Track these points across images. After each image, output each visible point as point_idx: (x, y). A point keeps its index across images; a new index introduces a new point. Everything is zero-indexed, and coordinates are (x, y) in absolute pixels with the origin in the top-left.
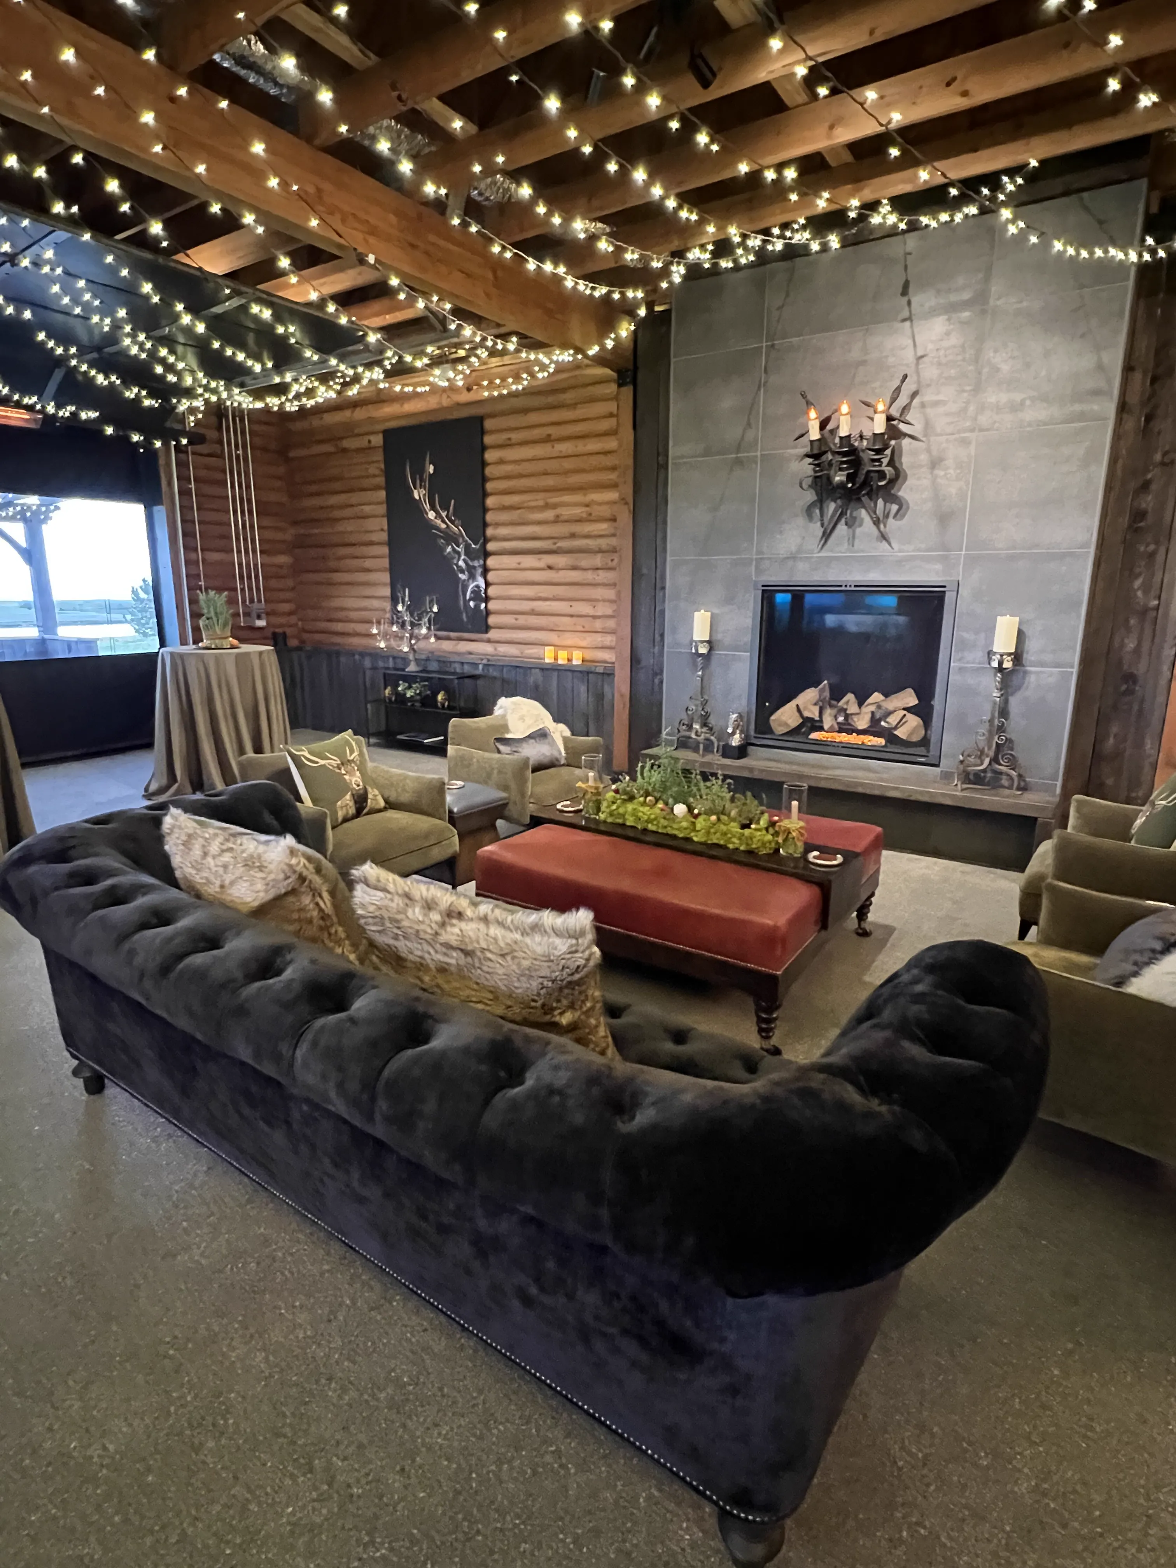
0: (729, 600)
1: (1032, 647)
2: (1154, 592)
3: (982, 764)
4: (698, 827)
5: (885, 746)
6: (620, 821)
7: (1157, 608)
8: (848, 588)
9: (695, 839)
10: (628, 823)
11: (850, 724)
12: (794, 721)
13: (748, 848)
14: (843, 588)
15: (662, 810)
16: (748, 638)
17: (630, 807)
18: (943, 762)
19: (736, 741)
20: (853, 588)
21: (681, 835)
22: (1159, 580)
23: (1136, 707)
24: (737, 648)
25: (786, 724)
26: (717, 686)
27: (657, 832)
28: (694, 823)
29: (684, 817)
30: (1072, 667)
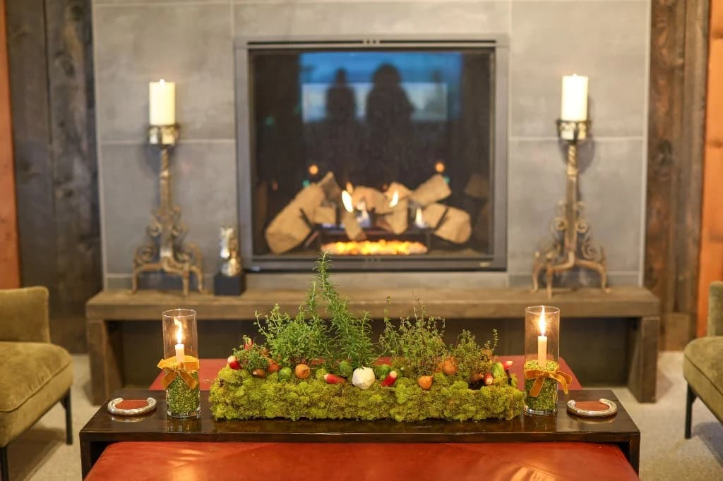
0: (198, 64)
1: (600, 113)
2: (678, 50)
3: (566, 261)
4: (401, 397)
5: (427, 253)
6: (257, 413)
7: (682, 67)
8: (371, 45)
9: (399, 418)
10: (269, 414)
11: (379, 229)
12: (300, 232)
13: (489, 415)
14: (365, 45)
15: (330, 382)
16: (229, 118)
17: (270, 387)
18: (511, 264)
19: (231, 269)
20: (378, 45)
21: (371, 417)
22: (682, 36)
23: (674, 178)
24: (214, 134)
25: (289, 237)
26: (190, 191)
27: (328, 419)
28: (392, 393)
29: (371, 388)
30: (641, 134)
